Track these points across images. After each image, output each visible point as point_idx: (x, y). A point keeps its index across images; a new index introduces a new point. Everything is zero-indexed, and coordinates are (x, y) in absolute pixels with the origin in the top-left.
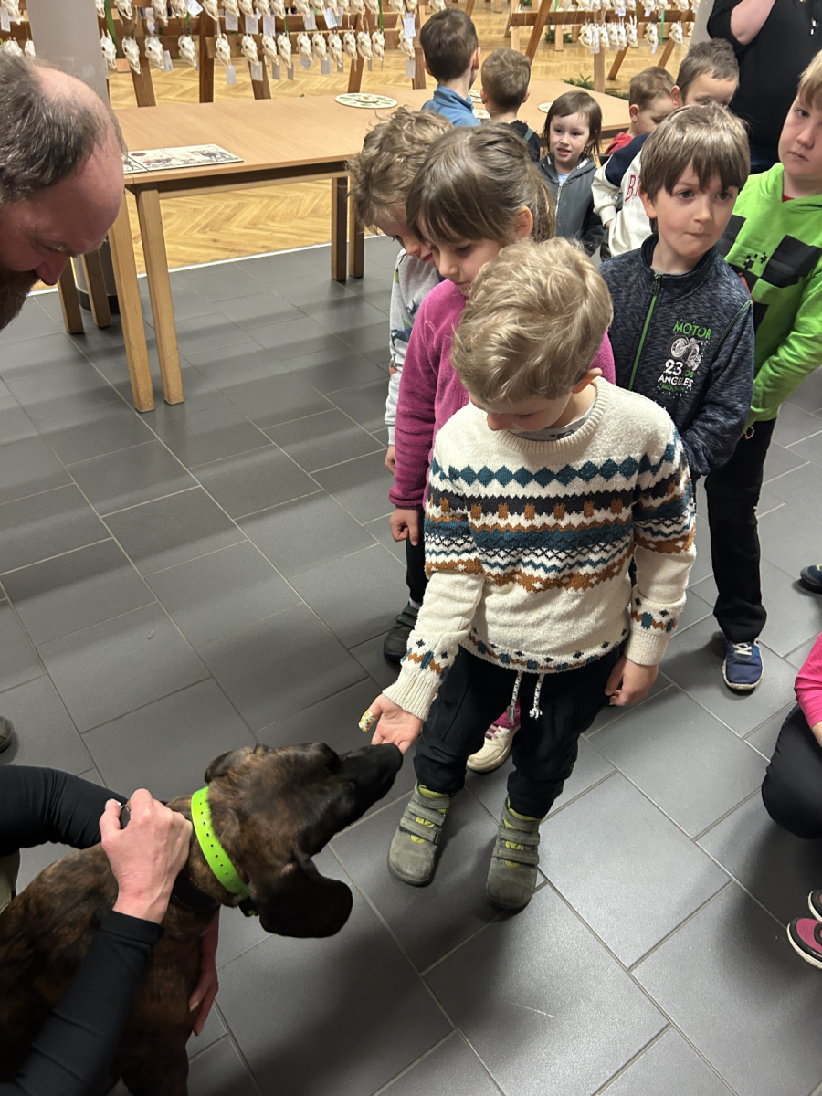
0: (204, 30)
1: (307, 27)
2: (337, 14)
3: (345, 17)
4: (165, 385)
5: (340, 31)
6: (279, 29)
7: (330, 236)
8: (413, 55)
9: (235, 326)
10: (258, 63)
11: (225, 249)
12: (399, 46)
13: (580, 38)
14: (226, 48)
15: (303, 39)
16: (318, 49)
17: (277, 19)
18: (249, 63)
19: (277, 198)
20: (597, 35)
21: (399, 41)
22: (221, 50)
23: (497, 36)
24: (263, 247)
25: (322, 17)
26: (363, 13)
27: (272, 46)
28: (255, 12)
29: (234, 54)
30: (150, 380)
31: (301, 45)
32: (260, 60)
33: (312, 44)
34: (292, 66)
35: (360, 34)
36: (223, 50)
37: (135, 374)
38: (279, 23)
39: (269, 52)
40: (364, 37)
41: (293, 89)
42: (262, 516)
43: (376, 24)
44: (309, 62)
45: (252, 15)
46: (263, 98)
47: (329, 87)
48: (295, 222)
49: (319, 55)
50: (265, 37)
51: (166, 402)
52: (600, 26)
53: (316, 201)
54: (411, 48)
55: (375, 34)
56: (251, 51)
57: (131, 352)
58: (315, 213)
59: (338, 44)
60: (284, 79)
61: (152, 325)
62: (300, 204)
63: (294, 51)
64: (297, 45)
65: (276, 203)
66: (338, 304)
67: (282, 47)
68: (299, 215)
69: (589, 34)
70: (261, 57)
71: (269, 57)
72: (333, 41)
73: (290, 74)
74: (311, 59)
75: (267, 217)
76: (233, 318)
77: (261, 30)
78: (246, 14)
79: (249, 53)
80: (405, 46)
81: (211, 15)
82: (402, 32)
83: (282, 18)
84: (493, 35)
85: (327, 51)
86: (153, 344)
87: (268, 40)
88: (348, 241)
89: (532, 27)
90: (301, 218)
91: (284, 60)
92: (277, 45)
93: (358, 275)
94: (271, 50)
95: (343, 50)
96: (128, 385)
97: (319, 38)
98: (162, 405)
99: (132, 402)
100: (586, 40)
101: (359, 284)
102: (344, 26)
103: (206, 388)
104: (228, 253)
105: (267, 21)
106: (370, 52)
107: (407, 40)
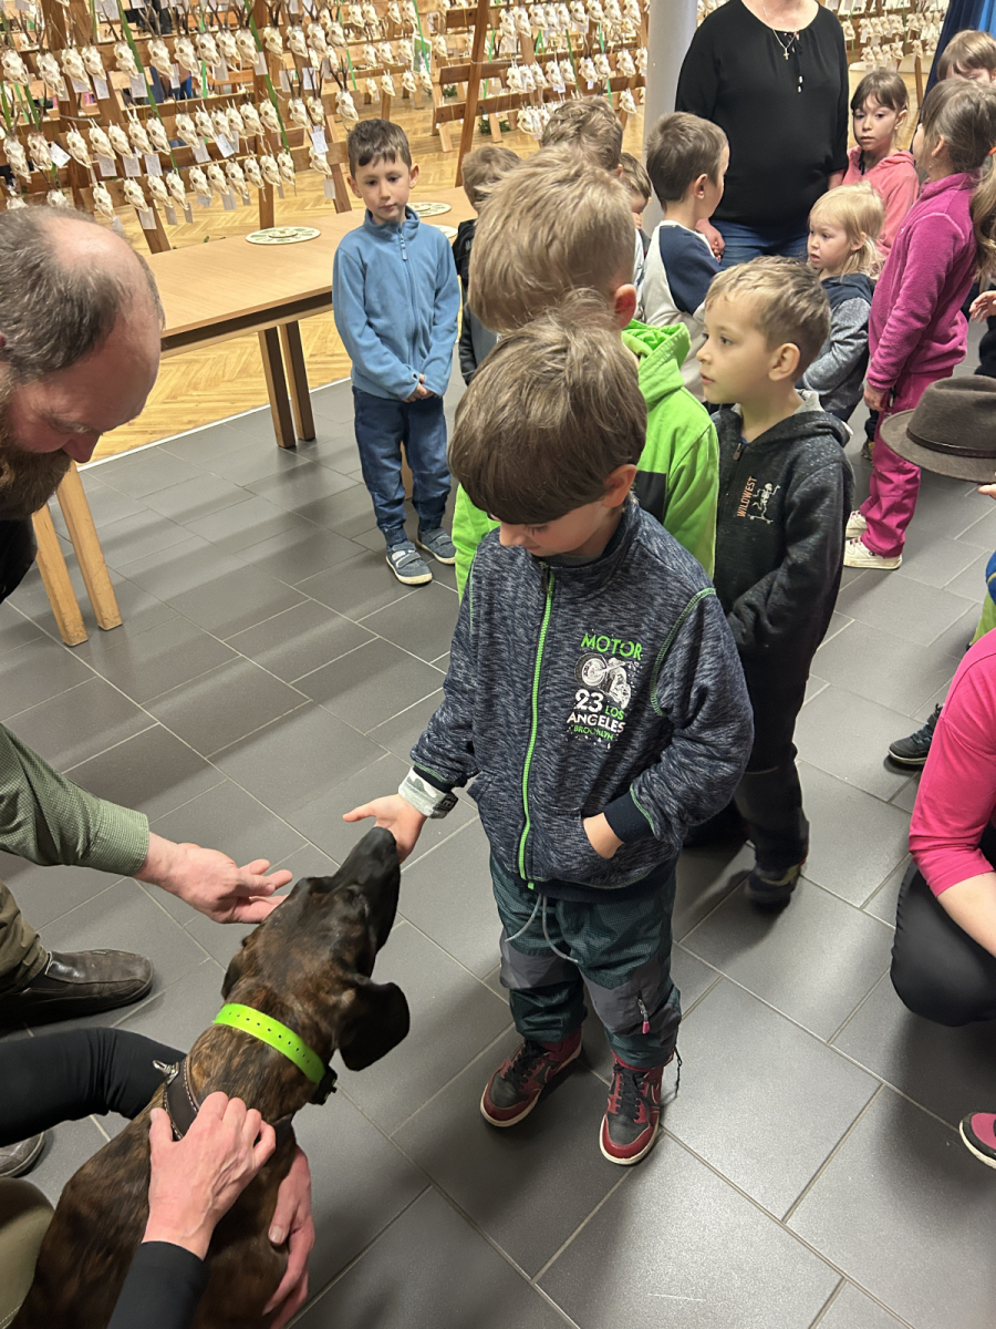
0: (76, 181)
1: (199, 159)
2: (232, 140)
3: (241, 140)
4: (96, 609)
5: (238, 159)
6: (166, 166)
7: (267, 396)
8: (330, 173)
9: (172, 522)
10: (148, 210)
11: (144, 432)
12: (311, 165)
13: (519, 125)
14: (106, 198)
15: (196, 173)
16: (216, 182)
17: (161, 155)
18: (137, 211)
19: (196, 361)
20: (537, 118)
21: (310, 160)
22: (100, 201)
23: (424, 135)
24: (190, 422)
25: (215, 144)
26: (262, 134)
27: (161, 187)
28: (134, 152)
29: (117, 203)
30: (76, 606)
31: (195, 181)
32: (149, 206)
33: (207, 178)
34: (189, 207)
35: (263, 158)
36: (104, 200)
37: (57, 601)
38: (164, 159)
39: (158, 194)
40: (268, 160)
41: (196, 233)
42: (241, 745)
43: (280, 144)
44: (208, 198)
45: (131, 155)
46: (161, 251)
47: (237, 224)
48: (223, 387)
49: (219, 189)
50: (150, 179)
51: (100, 629)
52: (539, 108)
53: (244, 357)
54: (326, 165)
55: (280, 155)
56: (137, 196)
57: (48, 577)
58: (244, 371)
59: (239, 173)
60: (182, 222)
61: (69, 538)
62: (225, 365)
63: (188, 189)
64: (190, 182)
65: (196, 367)
66: (291, 475)
67: (173, 186)
68: (226, 378)
69: (529, 119)
70: (149, 202)
71: (160, 200)
72: (233, 171)
73: (188, 215)
74: (210, 196)
75: (188, 386)
76: (166, 513)
77: (144, 170)
78: (124, 155)
79: (134, 200)
80: (319, 164)
81: (81, 162)
82: (311, 149)
83: (168, 154)
84: (419, 136)
85: (227, 184)
86: (73, 561)
87: (155, 181)
88: (290, 398)
89: (462, 121)
90: (229, 381)
91: (178, 201)
92: (166, 185)
93: (309, 437)
94: (160, 192)
95: (246, 180)
96: (51, 615)
97: (215, 170)
98: (97, 633)
99: (59, 636)
100: (527, 126)
101: (312, 446)
102: (243, 152)
103: (146, 603)
104: (150, 436)
105: (149, 159)
106: (278, 177)
107: (320, 157)
